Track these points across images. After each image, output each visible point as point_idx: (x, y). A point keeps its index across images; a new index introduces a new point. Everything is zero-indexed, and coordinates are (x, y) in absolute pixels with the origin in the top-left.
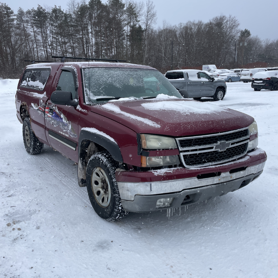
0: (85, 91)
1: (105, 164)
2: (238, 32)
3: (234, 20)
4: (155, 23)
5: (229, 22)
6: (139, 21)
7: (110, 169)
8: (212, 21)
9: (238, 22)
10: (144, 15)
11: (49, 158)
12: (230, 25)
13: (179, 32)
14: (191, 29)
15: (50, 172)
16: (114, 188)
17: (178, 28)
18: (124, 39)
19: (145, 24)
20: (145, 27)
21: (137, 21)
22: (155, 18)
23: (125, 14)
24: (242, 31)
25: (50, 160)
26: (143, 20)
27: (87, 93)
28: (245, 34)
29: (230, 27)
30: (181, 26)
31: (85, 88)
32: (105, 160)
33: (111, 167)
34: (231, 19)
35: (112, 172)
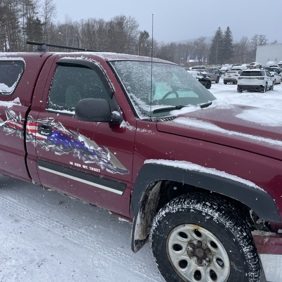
0: (130, 98)
1: (218, 221)
2: (138, 33)
3: (133, 20)
4: (56, 17)
5: (129, 22)
6: (37, 13)
7: (233, 231)
8: (113, 20)
9: (138, 23)
10: (42, 7)
11: (11, 196)
12: (131, 25)
13: (81, 28)
14: (93, 26)
15: (32, 221)
16: (246, 263)
17: (79, 24)
18: (20, 32)
19: (44, 17)
20: (44, 21)
21: (33, 13)
22: (54, 11)
23: (20, 3)
24: (141, 33)
25: (15, 198)
26: (42, 13)
27: (134, 101)
28: (144, 35)
29: (130, 27)
30: (82, 22)
31: (129, 93)
32: (217, 214)
33: (234, 226)
34: (131, 20)
35: (238, 236)
